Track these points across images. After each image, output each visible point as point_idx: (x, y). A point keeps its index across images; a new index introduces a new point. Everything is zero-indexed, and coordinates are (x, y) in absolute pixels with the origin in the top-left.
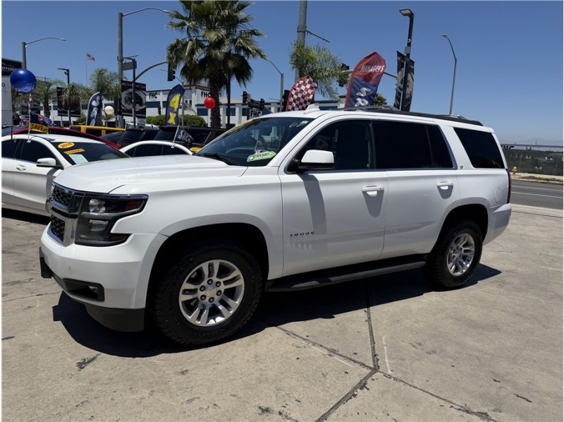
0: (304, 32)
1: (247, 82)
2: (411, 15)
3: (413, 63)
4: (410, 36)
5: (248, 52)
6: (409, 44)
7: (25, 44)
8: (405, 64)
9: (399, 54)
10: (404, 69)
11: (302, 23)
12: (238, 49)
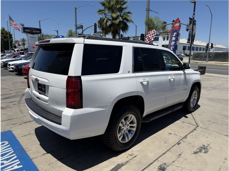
0: (149, 11)
1: (126, 32)
2: (195, 3)
3: (195, 21)
4: (194, 11)
5: (127, 20)
6: (194, 14)
7: (40, 21)
8: (193, 22)
9: (190, 18)
10: (192, 24)
11: (148, 7)
12: (123, 19)
